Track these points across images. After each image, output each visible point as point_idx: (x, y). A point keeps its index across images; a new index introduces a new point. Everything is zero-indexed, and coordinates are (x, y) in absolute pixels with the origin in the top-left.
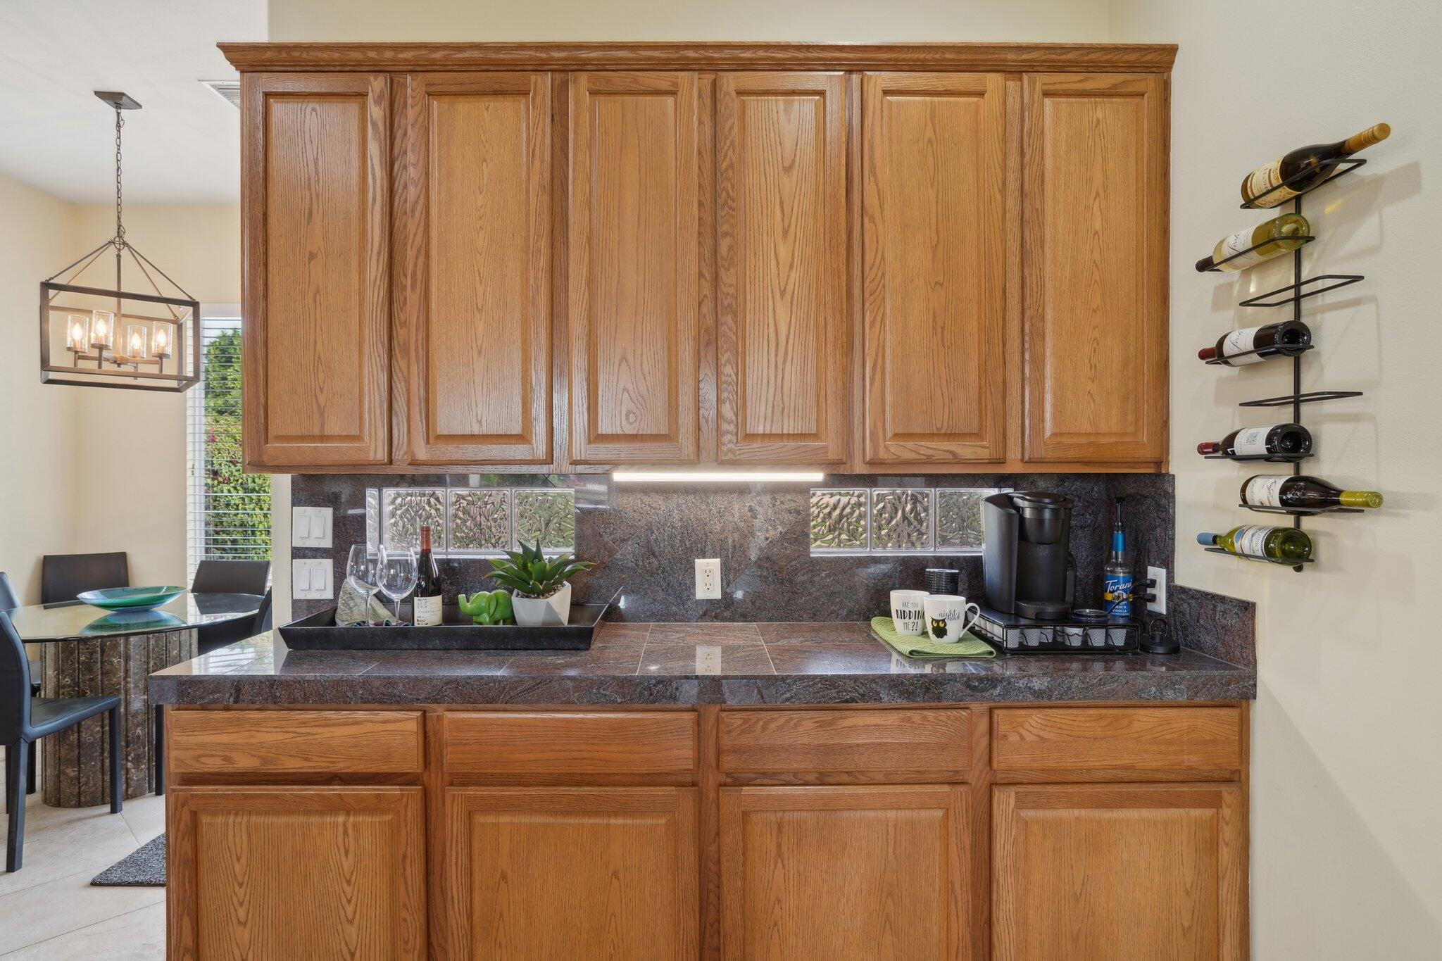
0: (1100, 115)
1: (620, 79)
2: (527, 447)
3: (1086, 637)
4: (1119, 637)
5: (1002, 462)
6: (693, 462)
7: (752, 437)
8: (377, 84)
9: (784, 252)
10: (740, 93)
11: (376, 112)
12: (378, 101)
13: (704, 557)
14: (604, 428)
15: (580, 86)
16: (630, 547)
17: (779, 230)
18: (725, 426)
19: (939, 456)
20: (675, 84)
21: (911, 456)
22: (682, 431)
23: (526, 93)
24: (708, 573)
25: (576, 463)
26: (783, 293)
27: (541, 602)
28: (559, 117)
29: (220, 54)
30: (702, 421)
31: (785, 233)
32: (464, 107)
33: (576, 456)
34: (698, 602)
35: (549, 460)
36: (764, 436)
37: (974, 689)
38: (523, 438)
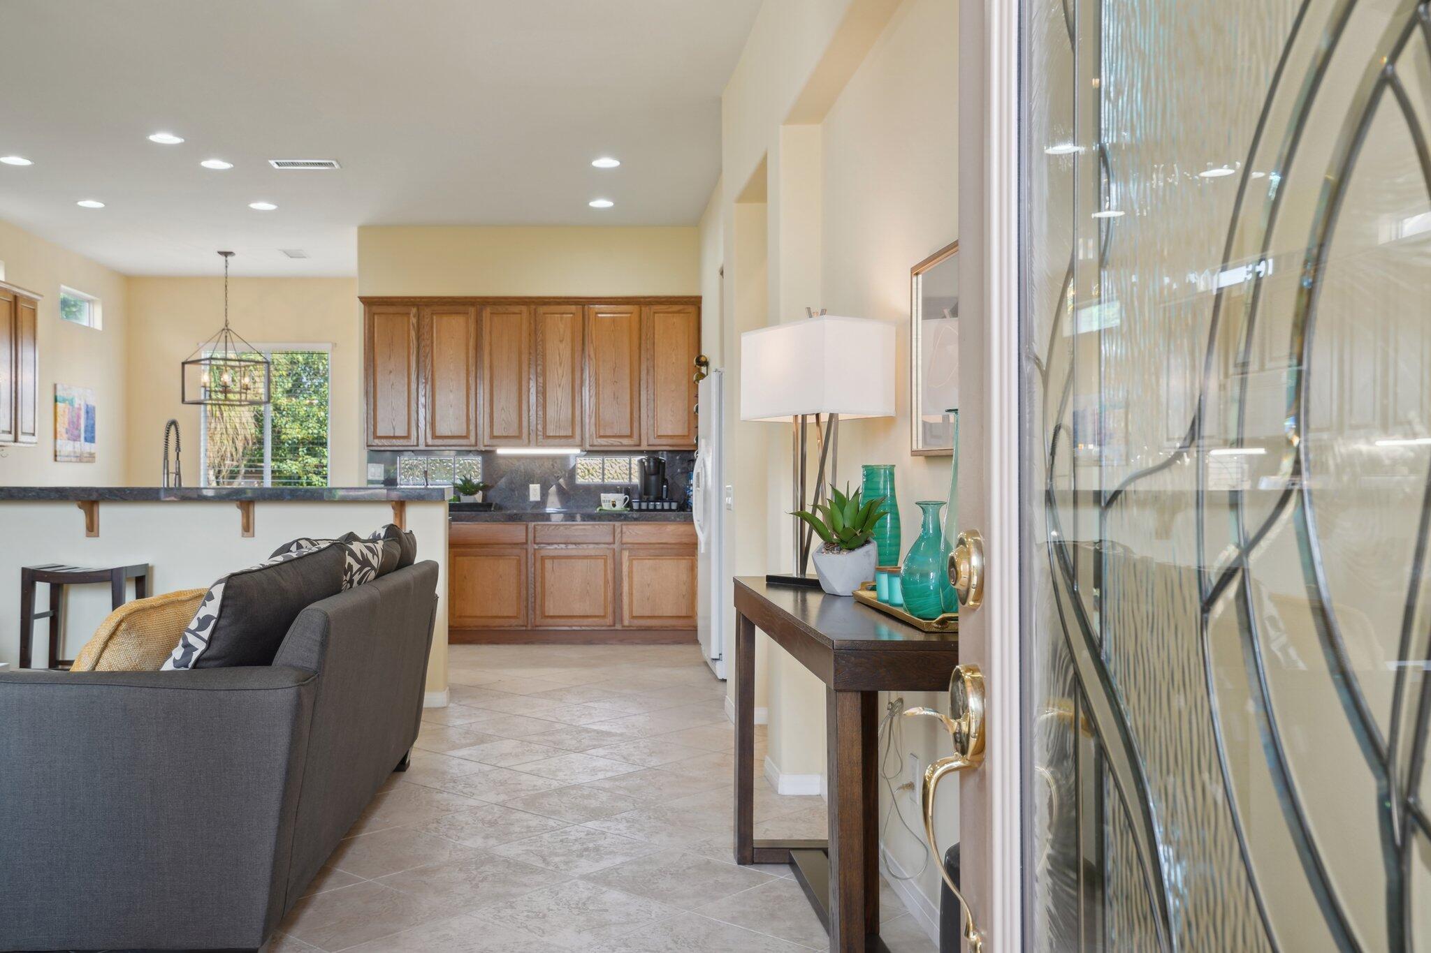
0: (675, 320)
1: (501, 309)
2: (468, 440)
3: (655, 506)
4: (674, 506)
5: (639, 445)
6: (528, 445)
7: (549, 437)
8: (414, 310)
9: (560, 372)
10: (544, 314)
11: (414, 320)
12: (414, 317)
13: (533, 483)
14: (495, 434)
15: (487, 312)
16: (503, 480)
17: (558, 363)
18: (539, 433)
19: (615, 443)
20: (521, 311)
21: (606, 444)
22: (524, 435)
23: (468, 313)
24: (535, 490)
25: (485, 446)
26: (560, 386)
27: (472, 497)
28: (479, 322)
29: (358, 299)
30: (531, 432)
31: (561, 364)
32: (445, 319)
33: (486, 443)
34: (531, 502)
35: (476, 445)
36: (553, 436)
37: (614, 517)
38: (466, 437)
